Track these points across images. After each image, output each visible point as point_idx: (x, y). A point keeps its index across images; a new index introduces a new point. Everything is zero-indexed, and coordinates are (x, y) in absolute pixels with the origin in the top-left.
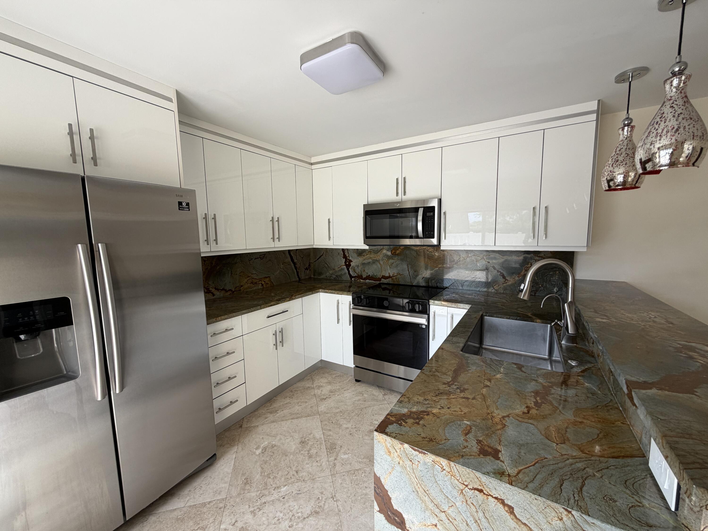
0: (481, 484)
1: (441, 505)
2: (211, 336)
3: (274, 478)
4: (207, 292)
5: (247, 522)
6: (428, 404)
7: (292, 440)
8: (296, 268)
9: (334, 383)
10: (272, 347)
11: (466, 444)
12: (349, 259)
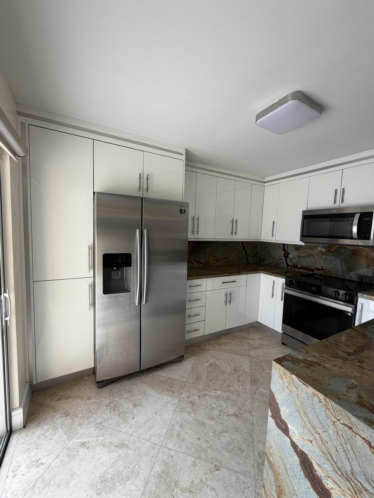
0: (351, 423)
1: (317, 428)
2: (189, 287)
3: (214, 383)
4: (189, 262)
5: (195, 400)
6: (323, 360)
7: (229, 366)
8: (246, 254)
9: (265, 340)
10: (223, 303)
11: (346, 393)
12: (287, 252)
